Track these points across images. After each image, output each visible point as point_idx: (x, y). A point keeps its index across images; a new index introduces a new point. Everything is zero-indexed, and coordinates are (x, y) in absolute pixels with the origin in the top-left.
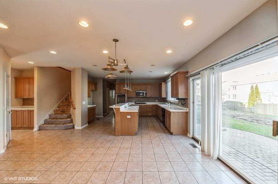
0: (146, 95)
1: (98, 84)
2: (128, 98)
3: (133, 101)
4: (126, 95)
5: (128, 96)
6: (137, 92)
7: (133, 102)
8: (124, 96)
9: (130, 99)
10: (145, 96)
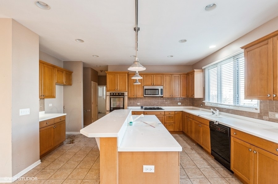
0: (162, 94)
1: (73, 74)
2: (129, 98)
3: (139, 104)
4: (126, 94)
5: (129, 95)
6: (146, 87)
7: (138, 106)
8: (123, 95)
9: (132, 101)
10: (160, 95)
